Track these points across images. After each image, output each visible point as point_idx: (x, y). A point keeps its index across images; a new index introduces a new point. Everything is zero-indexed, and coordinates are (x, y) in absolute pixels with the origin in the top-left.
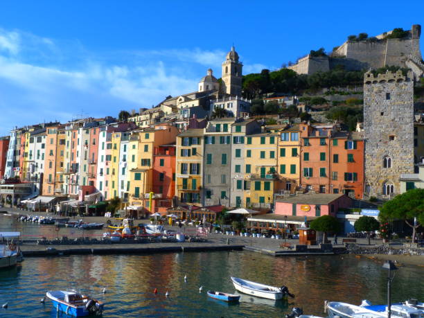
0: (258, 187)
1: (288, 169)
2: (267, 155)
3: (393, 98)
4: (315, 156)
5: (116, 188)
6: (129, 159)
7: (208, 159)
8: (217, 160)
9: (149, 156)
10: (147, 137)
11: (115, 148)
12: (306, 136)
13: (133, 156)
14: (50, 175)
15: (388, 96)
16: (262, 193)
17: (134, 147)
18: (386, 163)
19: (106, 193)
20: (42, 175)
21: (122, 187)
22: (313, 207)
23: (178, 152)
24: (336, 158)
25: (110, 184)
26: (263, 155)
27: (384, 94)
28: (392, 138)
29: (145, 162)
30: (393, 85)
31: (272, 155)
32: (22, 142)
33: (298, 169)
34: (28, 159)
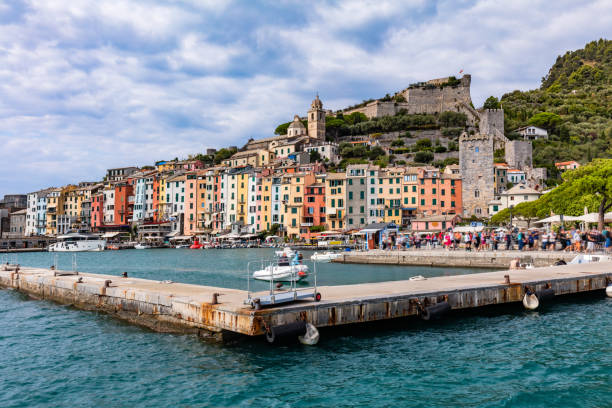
0: (390, 214)
1: (410, 201)
2: (395, 191)
3: (480, 151)
4: (428, 191)
5: (269, 221)
6: (282, 198)
7: (351, 195)
8: (357, 196)
9: (301, 194)
10: (298, 180)
11: (267, 190)
12: (422, 177)
13: (286, 196)
14: (192, 215)
15: (477, 149)
16: (393, 218)
17: (286, 188)
18: (477, 194)
19: (258, 226)
20: (183, 215)
21: (276, 220)
22: (441, 224)
23: (327, 191)
24: (443, 192)
25: (263, 219)
26: (391, 191)
27: (474, 148)
28: (480, 177)
29: (297, 200)
30: (480, 142)
31: (398, 191)
32: (155, 187)
33: (417, 200)
34: (165, 201)
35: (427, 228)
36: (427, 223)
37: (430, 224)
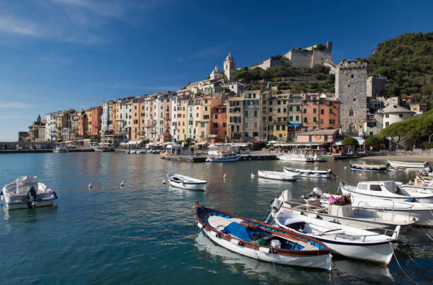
0: (278, 129)
1: (294, 118)
2: (282, 110)
3: (355, 77)
4: (310, 111)
5: (186, 133)
6: (194, 115)
7: (246, 114)
8: (251, 114)
9: (208, 113)
10: (206, 102)
11: (184, 109)
12: (305, 99)
13: (198, 114)
14: (136, 129)
15: (352, 76)
16: (281, 132)
17: (198, 108)
18: (351, 114)
19: (178, 136)
20: (130, 128)
21: (190, 133)
22: (323, 137)
23: (228, 110)
24: (323, 112)
25: (181, 131)
26: (279, 110)
27: (350, 75)
28: (355, 100)
29: (206, 117)
30: (355, 70)
31: (285, 110)
32: (113, 109)
33: (300, 118)
34: (119, 119)
35: (310, 140)
36: (310, 136)
37: (313, 137)
